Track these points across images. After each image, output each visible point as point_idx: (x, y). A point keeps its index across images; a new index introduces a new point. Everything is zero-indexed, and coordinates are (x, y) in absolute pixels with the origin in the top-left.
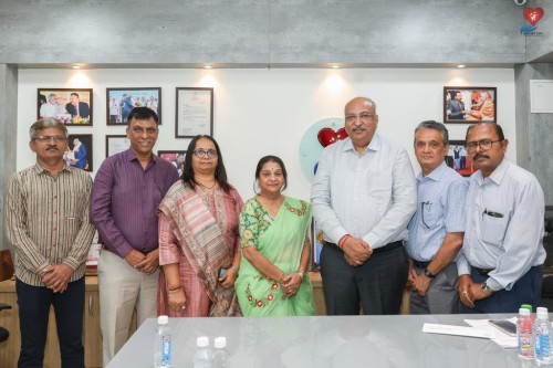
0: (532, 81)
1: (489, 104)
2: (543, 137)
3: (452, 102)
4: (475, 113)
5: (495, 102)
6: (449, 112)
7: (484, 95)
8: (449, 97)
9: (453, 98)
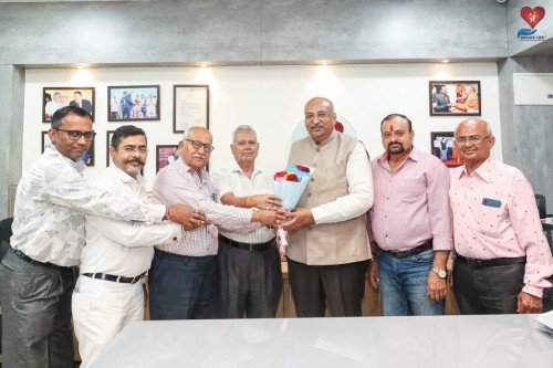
0: (514, 74)
1: (473, 96)
2: (528, 129)
3: (438, 96)
4: (461, 106)
5: (479, 95)
6: (435, 105)
7: (468, 88)
8: (434, 90)
9: (438, 92)
